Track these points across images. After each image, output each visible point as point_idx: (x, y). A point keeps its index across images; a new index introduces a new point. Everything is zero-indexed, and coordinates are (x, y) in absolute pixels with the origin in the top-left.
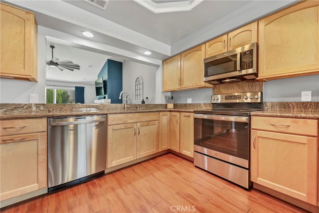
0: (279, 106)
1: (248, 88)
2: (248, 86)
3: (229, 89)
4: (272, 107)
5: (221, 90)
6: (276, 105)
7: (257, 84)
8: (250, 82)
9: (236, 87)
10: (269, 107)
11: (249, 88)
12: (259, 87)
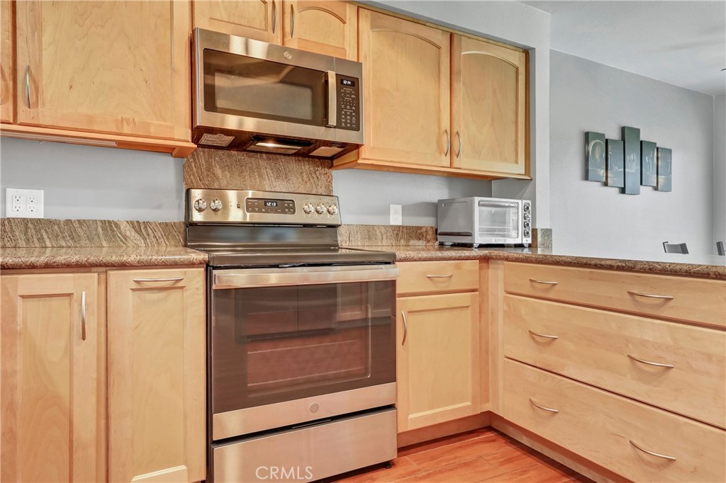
0: (361, 233)
1: (300, 180)
2: (301, 173)
3: (245, 174)
4: (349, 237)
5: (218, 172)
6: (357, 232)
7: (320, 174)
8: (304, 165)
9: (269, 171)
10: (345, 238)
11: (303, 180)
12: (325, 182)
